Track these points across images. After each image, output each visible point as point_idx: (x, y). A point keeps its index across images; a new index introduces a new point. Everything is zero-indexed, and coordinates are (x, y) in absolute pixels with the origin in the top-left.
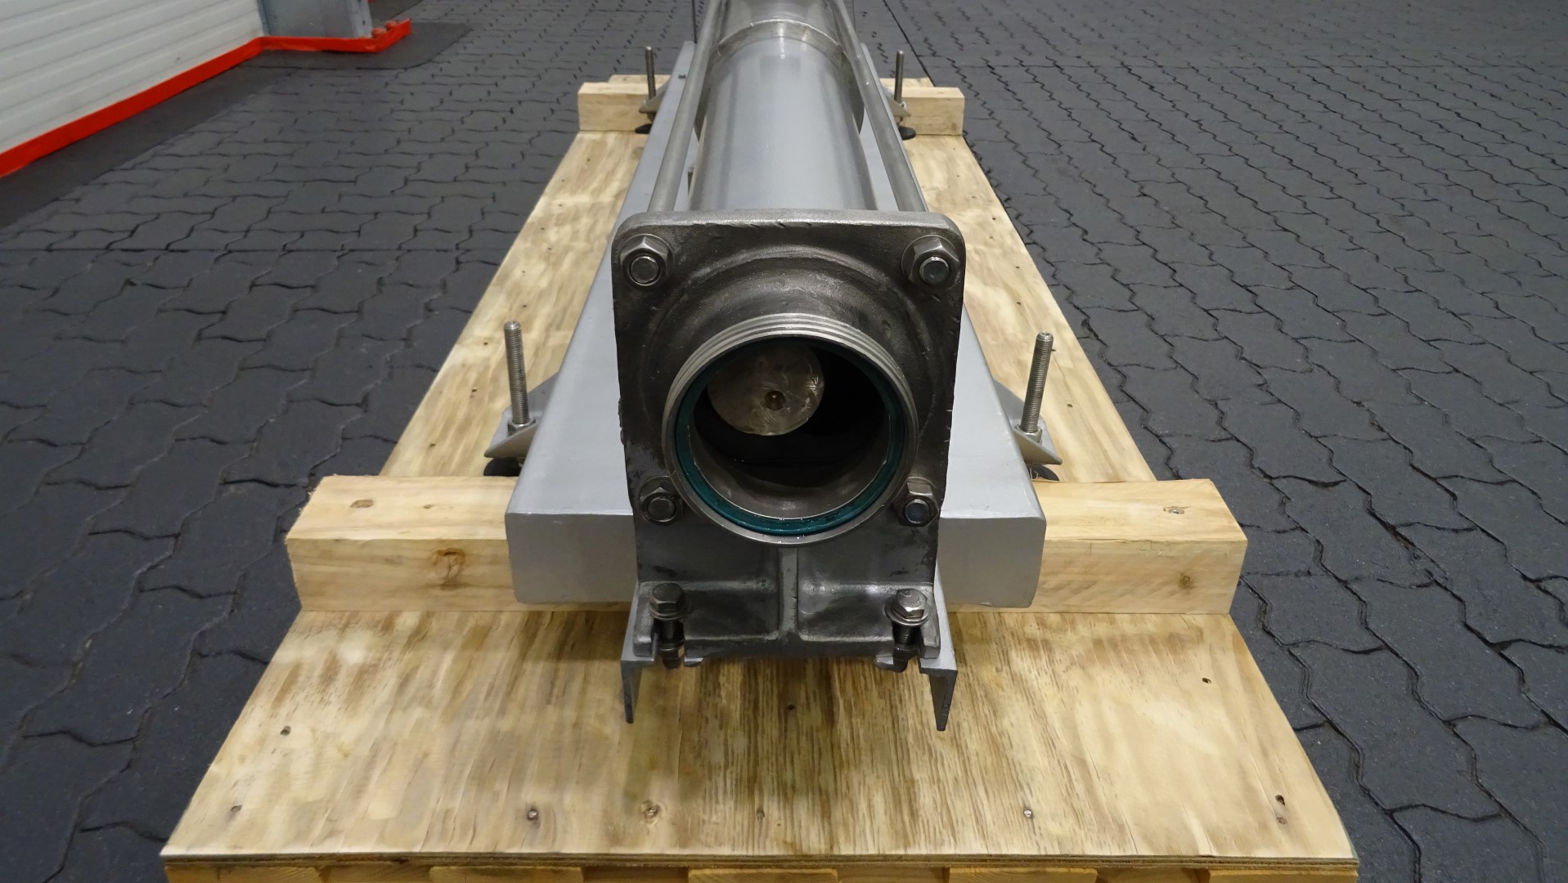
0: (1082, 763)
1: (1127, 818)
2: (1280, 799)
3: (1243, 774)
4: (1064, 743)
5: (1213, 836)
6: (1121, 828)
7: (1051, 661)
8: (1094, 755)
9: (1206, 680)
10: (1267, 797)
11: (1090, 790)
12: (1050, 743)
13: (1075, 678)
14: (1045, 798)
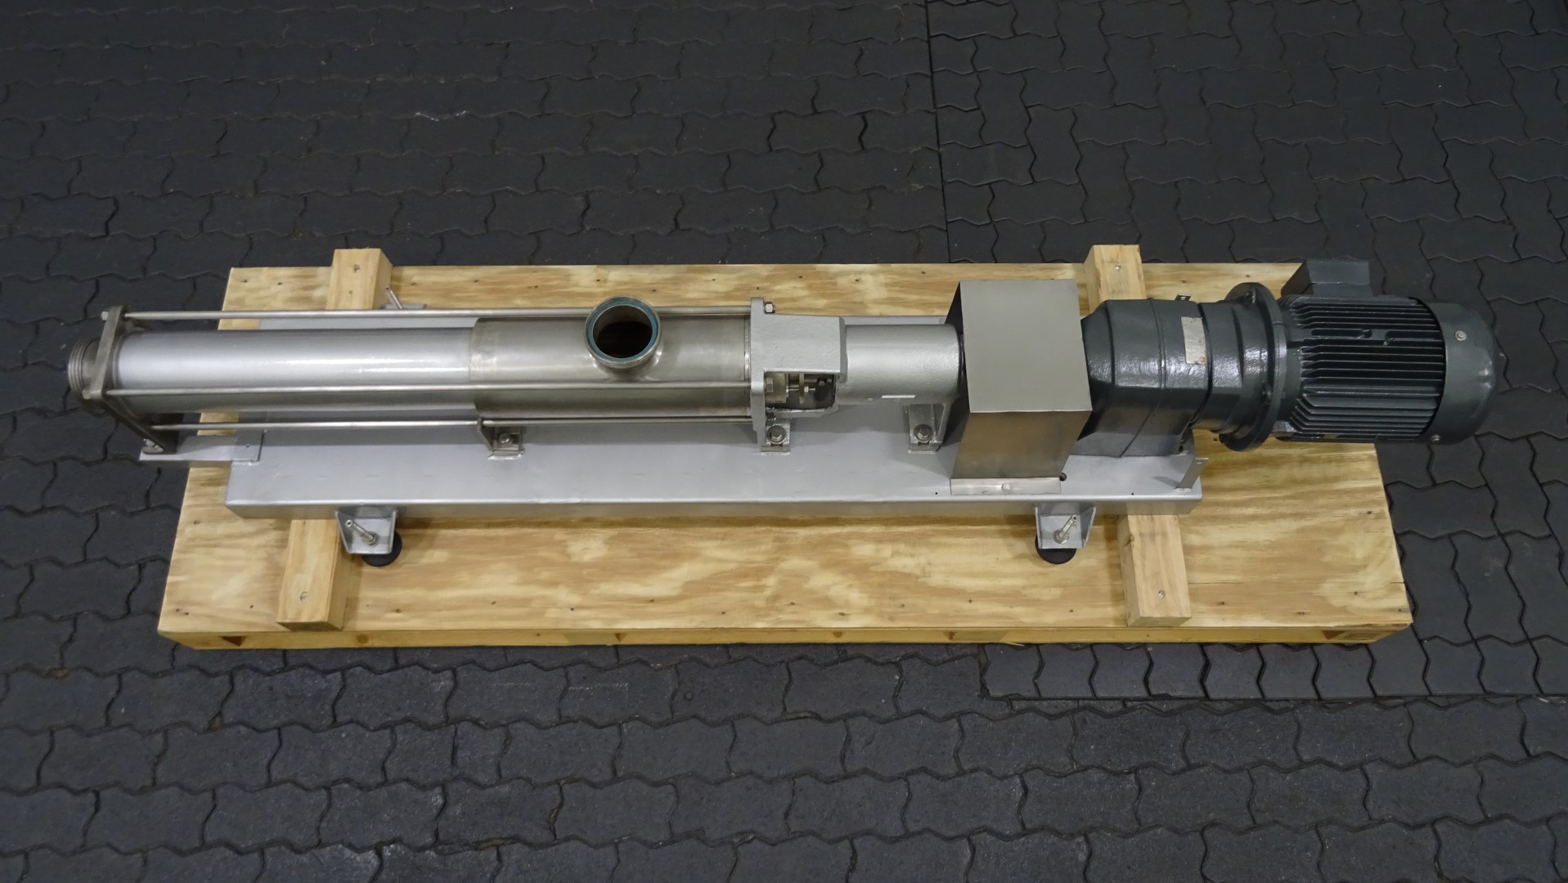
0: (215, 546)
1: (187, 556)
2: (187, 614)
3: (200, 604)
4: (227, 542)
5: (174, 584)
6: (184, 552)
7: (273, 546)
8: (218, 551)
9: (252, 607)
10: (192, 609)
11: (203, 546)
12: (229, 536)
13: (262, 554)
14: (202, 529)
